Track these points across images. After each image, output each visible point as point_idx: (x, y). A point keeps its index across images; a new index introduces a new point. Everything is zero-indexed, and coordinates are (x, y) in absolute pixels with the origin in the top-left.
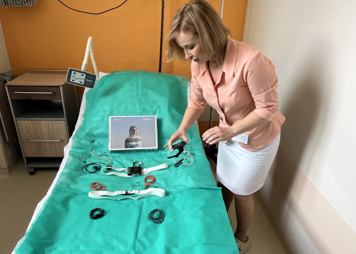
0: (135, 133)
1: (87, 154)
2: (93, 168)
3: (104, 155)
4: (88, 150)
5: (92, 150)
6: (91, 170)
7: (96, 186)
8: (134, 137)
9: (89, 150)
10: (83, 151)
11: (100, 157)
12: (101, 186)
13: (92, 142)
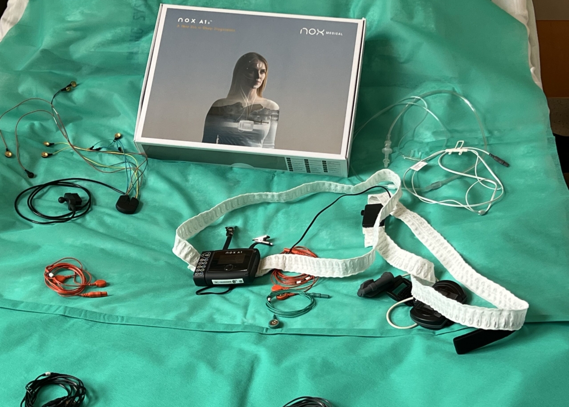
0: (256, 83)
1: (42, 142)
2: (62, 200)
3: (110, 149)
4: (44, 124)
5: (61, 125)
6: (50, 207)
7: (67, 279)
8: (250, 98)
9: (51, 124)
10: (24, 126)
11: (96, 158)
12: (87, 278)
13: (64, 90)
